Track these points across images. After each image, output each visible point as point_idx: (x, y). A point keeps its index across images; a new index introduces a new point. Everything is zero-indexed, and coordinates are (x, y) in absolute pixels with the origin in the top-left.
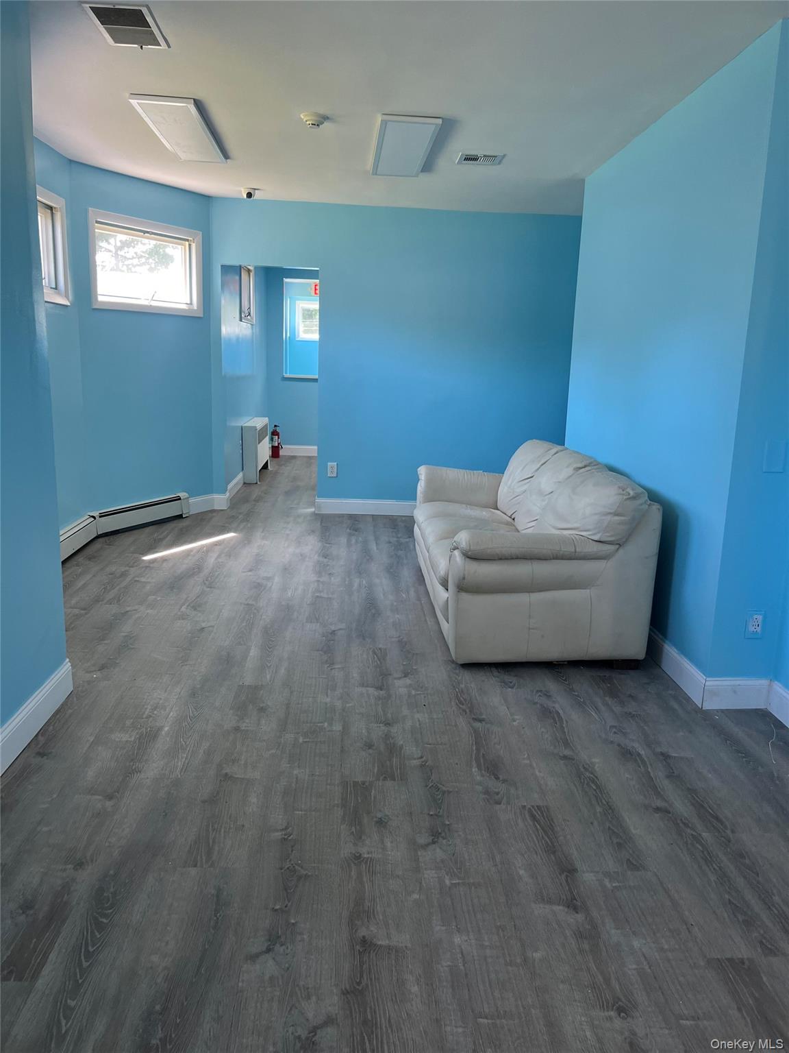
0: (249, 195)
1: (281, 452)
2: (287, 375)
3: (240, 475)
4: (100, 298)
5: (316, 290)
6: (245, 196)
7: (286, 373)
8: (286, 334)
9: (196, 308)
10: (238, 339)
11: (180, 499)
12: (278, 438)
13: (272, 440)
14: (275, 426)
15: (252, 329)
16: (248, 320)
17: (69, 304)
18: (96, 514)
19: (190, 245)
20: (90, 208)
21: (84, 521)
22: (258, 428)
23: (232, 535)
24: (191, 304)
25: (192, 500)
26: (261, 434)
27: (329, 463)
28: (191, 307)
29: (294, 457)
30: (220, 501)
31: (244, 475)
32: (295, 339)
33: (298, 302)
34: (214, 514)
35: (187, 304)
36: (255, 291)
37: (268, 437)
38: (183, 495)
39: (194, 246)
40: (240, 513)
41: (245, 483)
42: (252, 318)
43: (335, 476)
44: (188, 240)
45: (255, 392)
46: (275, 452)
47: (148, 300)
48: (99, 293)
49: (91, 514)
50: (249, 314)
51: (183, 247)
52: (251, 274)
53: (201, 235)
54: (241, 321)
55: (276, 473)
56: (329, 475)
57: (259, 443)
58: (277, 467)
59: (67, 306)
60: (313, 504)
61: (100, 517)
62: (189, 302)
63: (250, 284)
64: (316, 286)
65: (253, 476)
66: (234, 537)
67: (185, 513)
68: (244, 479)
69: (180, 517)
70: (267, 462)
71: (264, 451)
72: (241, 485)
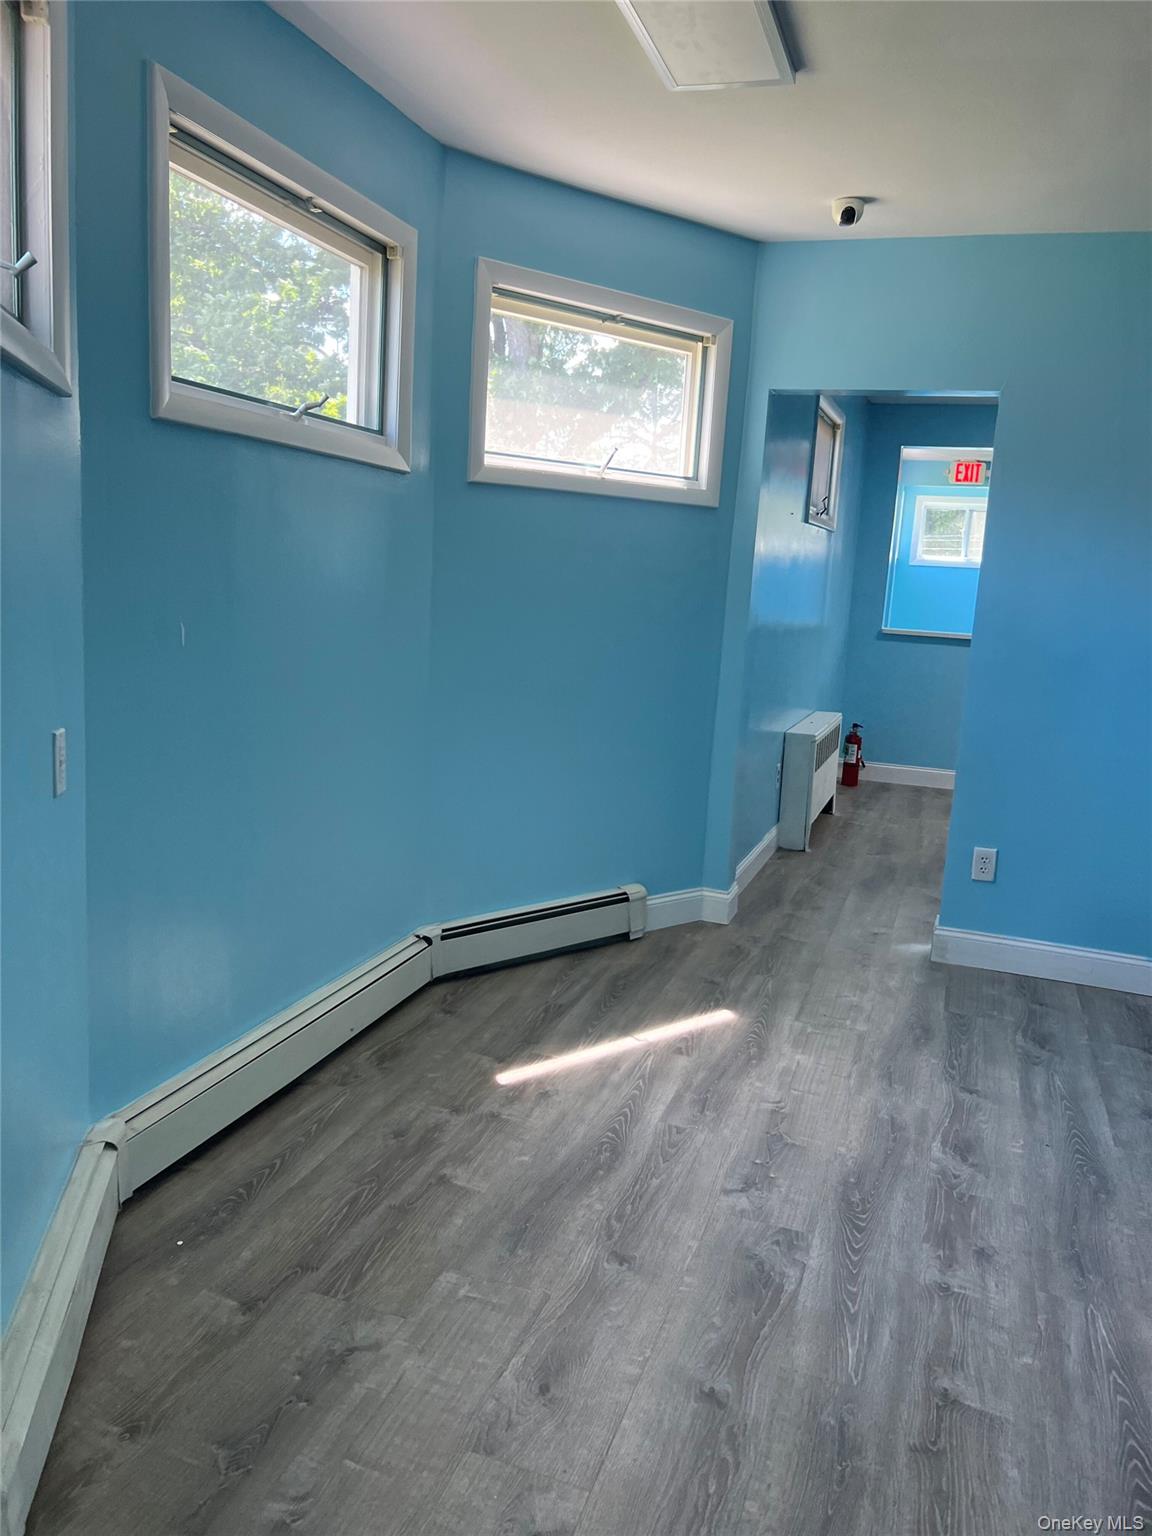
0: (849, 216)
1: (862, 775)
2: (887, 628)
3: (773, 832)
4: (489, 460)
5: (958, 472)
6: (838, 219)
7: (886, 626)
8: (893, 555)
9: (704, 488)
10: (795, 562)
11: (627, 900)
12: (859, 748)
13: (846, 751)
14: (855, 726)
15: (829, 540)
16: (823, 522)
17: (409, 470)
18: (433, 931)
19: (705, 350)
20: (480, 257)
21: (403, 948)
22: (819, 739)
23: (722, 1016)
24: (696, 478)
25: (655, 901)
26: (824, 748)
27: (976, 848)
28: (694, 485)
29: (885, 787)
30: (716, 903)
31: (779, 833)
32: (908, 561)
33: (919, 498)
34: (698, 938)
35: (685, 478)
36: (842, 475)
37: (838, 750)
38: (634, 890)
39: (713, 350)
40: (756, 940)
41: (779, 849)
42: (831, 519)
43: (990, 878)
44: (701, 339)
45: (823, 663)
46: (850, 776)
47: (599, 467)
48: (486, 449)
49: (423, 932)
50: (826, 510)
51: (690, 354)
52: (839, 432)
53: (732, 325)
54: (806, 521)
55: (847, 825)
56: (973, 878)
57: (818, 767)
58: (851, 810)
59: (403, 473)
60: (925, 931)
61: (443, 938)
62: (690, 475)
63: (832, 454)
64: (959, 465)
65: (798, 838)
66: (727, 1026)
67: (636, 929)
68: (778, 840)
69: (624, 938)
70: (831, 802)
71: (826, 781)
72: (774, 851)
